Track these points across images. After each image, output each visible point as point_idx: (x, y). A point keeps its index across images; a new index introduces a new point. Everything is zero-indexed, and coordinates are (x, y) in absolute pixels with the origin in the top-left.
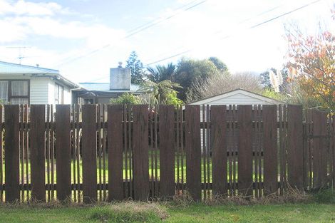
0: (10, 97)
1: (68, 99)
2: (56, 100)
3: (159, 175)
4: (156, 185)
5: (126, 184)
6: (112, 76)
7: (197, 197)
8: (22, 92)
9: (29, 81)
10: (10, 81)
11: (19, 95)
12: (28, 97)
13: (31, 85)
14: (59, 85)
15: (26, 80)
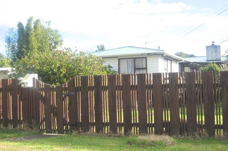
0: (135, 69)
1: (176, 68)
2: (165, 69)
3: (186, 119)
4: (185, 125)
5: (165, 124)
6: (207, 51)
7: (212, 134)
8: (143, 65)
9: (146, 58)
10: (135, 59)
11: (141, 67)
12: (146, 68)
13: (148, 60)
14: (167, 59)
15: (144, 57)
